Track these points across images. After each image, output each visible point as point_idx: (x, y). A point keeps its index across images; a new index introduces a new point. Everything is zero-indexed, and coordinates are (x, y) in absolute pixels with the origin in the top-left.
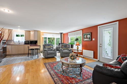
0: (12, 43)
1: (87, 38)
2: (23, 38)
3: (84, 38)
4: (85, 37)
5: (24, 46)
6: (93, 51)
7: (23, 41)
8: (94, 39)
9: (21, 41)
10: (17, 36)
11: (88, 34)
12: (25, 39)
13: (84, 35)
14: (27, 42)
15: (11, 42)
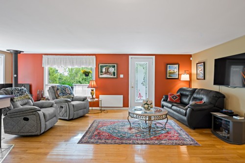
1: (107, 72)
3: (102, 72)
4: (104, 70)
6: (122, 96)
8: (122, 76)
11: (110, 66)
13: (102, 67)
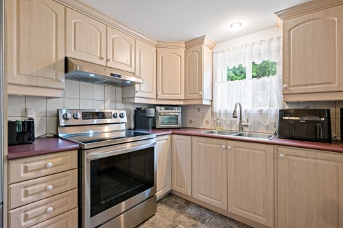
0: (207, 122)
2: (264, 86)
5: (276, 157)
7: (265, 109)
12: (285, 94)
14: (297, 113)
15: (203, 116)
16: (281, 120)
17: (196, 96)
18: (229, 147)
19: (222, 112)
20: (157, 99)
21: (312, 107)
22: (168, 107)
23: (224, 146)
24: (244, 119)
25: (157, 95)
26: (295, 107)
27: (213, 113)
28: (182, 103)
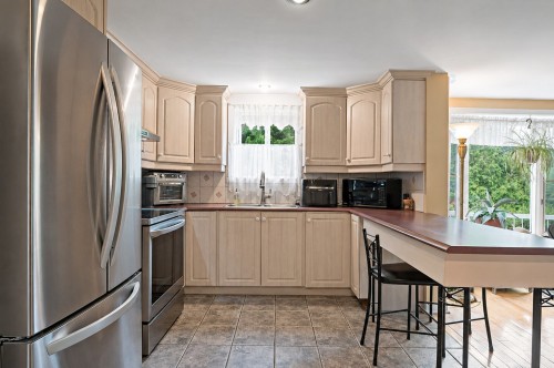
0: (219, 195)
7: (287, 178)
9: (277, 180)
10: (250, 137)
14: (317, 183)
15: (213, 187)
16: (304, 189)
17: (214, 161)
18: (264, 218)
19: (241, 181)
20: (157, 162)
21: (324, 178)
22: (170, 173)
23: (258, 218)
24: (267, 190)
25: (158, 156)
26: (316, 178)
27: (227, 183)
28: (189, 168)
